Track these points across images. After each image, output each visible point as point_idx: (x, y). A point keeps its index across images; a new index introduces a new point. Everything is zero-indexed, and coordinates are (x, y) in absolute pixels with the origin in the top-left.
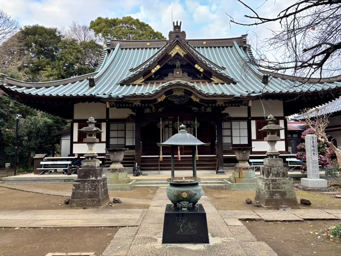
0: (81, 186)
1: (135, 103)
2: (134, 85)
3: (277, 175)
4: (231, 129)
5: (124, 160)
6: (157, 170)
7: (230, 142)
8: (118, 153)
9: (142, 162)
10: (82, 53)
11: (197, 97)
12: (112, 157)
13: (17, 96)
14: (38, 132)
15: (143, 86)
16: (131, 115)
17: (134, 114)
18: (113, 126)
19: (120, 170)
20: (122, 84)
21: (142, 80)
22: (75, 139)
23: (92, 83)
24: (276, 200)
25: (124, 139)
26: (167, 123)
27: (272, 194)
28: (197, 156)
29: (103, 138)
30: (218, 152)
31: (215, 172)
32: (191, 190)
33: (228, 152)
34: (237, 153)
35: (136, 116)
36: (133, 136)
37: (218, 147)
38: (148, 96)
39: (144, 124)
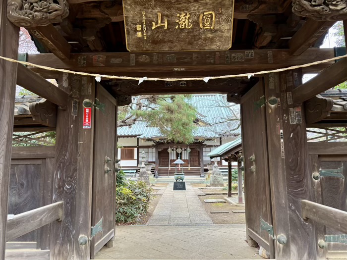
1: (156, 140)
3: (217, 174)
4: (210, 152)
7: (209, 159)
9: (159, 171)
12: (147, 168)
16: (153, 145)
18: (141, 150)
19: (150, 174)
20: (147, 127)
22: (119, 158)
24: (216, 184)
25: (147, 158)
26: (173, 148)
27: (214, 182)
28: (189, 168)
29: (136, 157)
30: (201, 165)
31: (199, 176)
32: (181, 176)
33: (205, 165)
34: (208, 166)
35: (156, 145)
36: (153, 156)
37: (201, 163)
38: (164, 137)
39: (160, 150)
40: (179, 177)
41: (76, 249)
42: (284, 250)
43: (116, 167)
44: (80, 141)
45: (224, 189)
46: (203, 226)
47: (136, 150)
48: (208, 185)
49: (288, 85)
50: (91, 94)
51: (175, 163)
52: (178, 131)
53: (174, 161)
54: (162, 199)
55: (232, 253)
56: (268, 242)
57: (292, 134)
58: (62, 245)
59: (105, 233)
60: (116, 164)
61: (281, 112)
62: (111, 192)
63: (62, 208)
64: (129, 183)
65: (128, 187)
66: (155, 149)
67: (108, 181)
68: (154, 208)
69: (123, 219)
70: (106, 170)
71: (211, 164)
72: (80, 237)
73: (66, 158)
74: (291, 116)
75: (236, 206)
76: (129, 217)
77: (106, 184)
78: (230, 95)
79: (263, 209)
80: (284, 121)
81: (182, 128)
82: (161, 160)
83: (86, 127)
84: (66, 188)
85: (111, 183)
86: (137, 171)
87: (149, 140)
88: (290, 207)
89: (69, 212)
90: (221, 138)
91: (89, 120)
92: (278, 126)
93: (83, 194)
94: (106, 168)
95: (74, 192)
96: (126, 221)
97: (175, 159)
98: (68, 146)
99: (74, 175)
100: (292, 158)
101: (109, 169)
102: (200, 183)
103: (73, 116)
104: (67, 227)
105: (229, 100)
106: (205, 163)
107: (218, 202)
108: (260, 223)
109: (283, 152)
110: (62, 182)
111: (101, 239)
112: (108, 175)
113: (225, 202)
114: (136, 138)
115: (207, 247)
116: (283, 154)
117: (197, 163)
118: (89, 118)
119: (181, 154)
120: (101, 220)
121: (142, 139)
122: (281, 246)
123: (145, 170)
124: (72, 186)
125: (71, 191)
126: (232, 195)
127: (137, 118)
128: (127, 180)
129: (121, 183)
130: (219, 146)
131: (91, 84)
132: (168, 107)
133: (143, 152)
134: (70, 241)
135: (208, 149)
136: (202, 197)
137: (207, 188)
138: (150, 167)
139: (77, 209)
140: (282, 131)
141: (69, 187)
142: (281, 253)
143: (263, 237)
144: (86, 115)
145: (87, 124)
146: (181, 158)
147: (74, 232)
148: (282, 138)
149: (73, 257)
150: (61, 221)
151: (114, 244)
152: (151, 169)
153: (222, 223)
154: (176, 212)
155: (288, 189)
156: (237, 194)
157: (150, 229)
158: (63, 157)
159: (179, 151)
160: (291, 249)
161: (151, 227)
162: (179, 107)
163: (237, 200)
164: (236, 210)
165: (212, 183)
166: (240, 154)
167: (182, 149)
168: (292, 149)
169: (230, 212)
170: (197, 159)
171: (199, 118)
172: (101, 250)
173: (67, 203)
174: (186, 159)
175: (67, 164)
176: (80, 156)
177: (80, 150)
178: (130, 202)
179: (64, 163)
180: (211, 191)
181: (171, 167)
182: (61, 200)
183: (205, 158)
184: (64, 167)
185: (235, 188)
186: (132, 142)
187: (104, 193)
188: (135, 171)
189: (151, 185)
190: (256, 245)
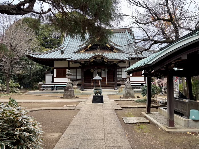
0: (66, 92)
1: (81, 62)
2: (80, 53)
3: (129, 88)
4: (122, 72)
5: (78, 84)
6: (90, 88)
7: (121, 77)
8: (76, 82)
9: (84, 85)
10: (51, 32)
11: (106, 60)
12: (73, 83)
13: (32, 58)
14: (37, 73)
15: (84, 53)
16: (80, 66)
17: (81, 66)
19: (77, 88)
20: (75, 53)
21: (83, 51)
22: (55, 76)
23: (62, 52)
24: (128, 96)
25: (76, 76)
26: (94, 69)
27: (127, 94)
28: (107, 83)
30: (115, 81)
31: (114, 89)
32: (100, 90)
33: (119, 81)
36: (80, 75)
37: (115, 79)
38: (87, 60)
39: (85, 70)
40: (98, 92)
48: (122, 96)
66: (81, 70)
71: (123, 80)
82: (86, 77)
87: (76, 62)
102: (115, 95)
113: (148, 123)
117: (112, 80)
121: (70, 61)
123: (70, 85)
130: (129, 67)
133: (69, 71)
135: (120, 70)
137: (121, 99)
146: (101, 76)
159: (99, 71)
165: (125, 95)
167: (101, 69)
170: (112, 77)
171: (114, 46)
174: (104, 77)
181: (93, 82)
183: (118, 76)
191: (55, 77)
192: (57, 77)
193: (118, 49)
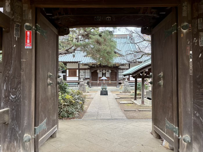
0: (80, 88)
1: (90, 65)
2: (89, 57)
3: (127, 86)
4: (123, 72)
6: (97, 86)
7: (122, 77)
9: (92, 84)
16: (88, 68)
19: (86, 86)
20: (84, 57)
23: (74, 56)
24: (126, 92)
25: (85, 76)
26: (100, 70)
28: (110, 82)
29: (78, 75)
30: (117, 80)
31: (116, 87)
32: (105, 87)
33: (120, 81)
34: (121, 81)
35: (90, 68)
36: (88, 75)
37: (117, 79)
38: (95, 63)
39: (92, 71)
40: (104, 88)
41: (22, 145)
42: (187, 147)
43: (58, 81)
44: (23, 59)
45: (131, 95)
46: (120, 121)
47: (78, 71)
48: (121, 92)
49: (199, 13)
50: (31, 19)
51: (101, 79)
52: (104, 57)
53: (101, 78)
54: (93, 101)
55: (142, 143)
56: (173, 139)
57: (201, 54)
58: (10, 142)
59: (49, 129)
60: (58, 79)
61: (191, 36)
62: (54, 99)
63: (8, 114)
64: (71, 91)
65: (70, 94)
66: (89, 71)
67: (51, 91)
68: (88, 107)
69: (66, 115)
70: (49, 83)
71: (123, 80)
72: (25, 136)
73: (11, 72)
74: (200, 39)
75: (140, 106)
76: (71, 114)
77: (49, 93)
78: (144, 28)
79: (168, 114)
80: (194, 44)
81: (106, 55)
82: (93, 77)
83: (28, 47)
84: (11, 97)
85: (54, 92)
86: (79, 83)
87: (85, 65)
88: (195, 114)
89: (15, 116)
90: (129, 64)
91: (30, 41)
92: (188, 48)
93: (27, 102)
94: (49, 81)
95: (19, 101)
96: (68, 117)
97: (101, 76)
98: (11, 63)
99: (19, 87)
100: (199, 75)
101: (51, 82)
102: (117, 91)
103: (16, 37)
104: (13, 128)
105: (143, 32)
106: (119, 79)
107: (128, 103)
108: (165, 124)
109: (191, 70)
110: (8, 92)
111: (45, 134)
112: (51, 87)
113: (133, 103)
114: (78, 64)
115: (124, 138)
116: (191, 72)
117: (115, 79)
118: (30, 39)
119: (105, 73)
120: (45, 120)
121: (81, 64)
122: (186, 144)
123: (83, 83)
124: (16, 96)
125: (16, 100)
126: (137, 99)
127: (77, 48)
128: (70, 89)
129: (65, 91)
131: (31, 10)
132: (97, 40)
133: (82, 72)
134: (16, 139)
135: (121, 71)
136: (118, 100)
137: (121, 94)
138: (86, 81)
139: (22, 114)
140: (191, 52)
141: (14, 97)
142: (185, 149)
143: (168, 134)
144: (27, 37)
145: (28, 44)
146: (105, 76)
147: (20, 132)
148: (191, 58)
149: (20, 151)
150: (8, 124)
151: (57, 135)
152: (87, 82)
153: (132, 119)
154: (102, 110)
155: (194, 100)
156: (141, 98)
157: (84, 123)
158: (8, 72)
159: (104, 72)
160: (193, 146)
161: (85, 121)
162: (105, 40)
163: (141, 102)
164: (140, 109)
165: (124, 91)
166: (144, 73)
167: (106, 71)
168: (200, 68)
169: (137, 110)
170: (115, 77)
171: (117, 51)
172: (47, 140)
173: (13, 110)
174: (108, 76)
175: (12, 78)
176: (23, 71)
177: (23, 66)
178: (71, 104)
179: (8, 77)
180: (123, 96)
181: (99, 81)
182: (7, 107)
183: (119, 76)
184: (8, 80)
185: (139, 94)
186: (75, 66)
187: (48, 100)
188: (77, 83)
189: (87, 92)
190: (159, 137)
191: (68, 77)
192: (69, 76)
193: (120, 54)
